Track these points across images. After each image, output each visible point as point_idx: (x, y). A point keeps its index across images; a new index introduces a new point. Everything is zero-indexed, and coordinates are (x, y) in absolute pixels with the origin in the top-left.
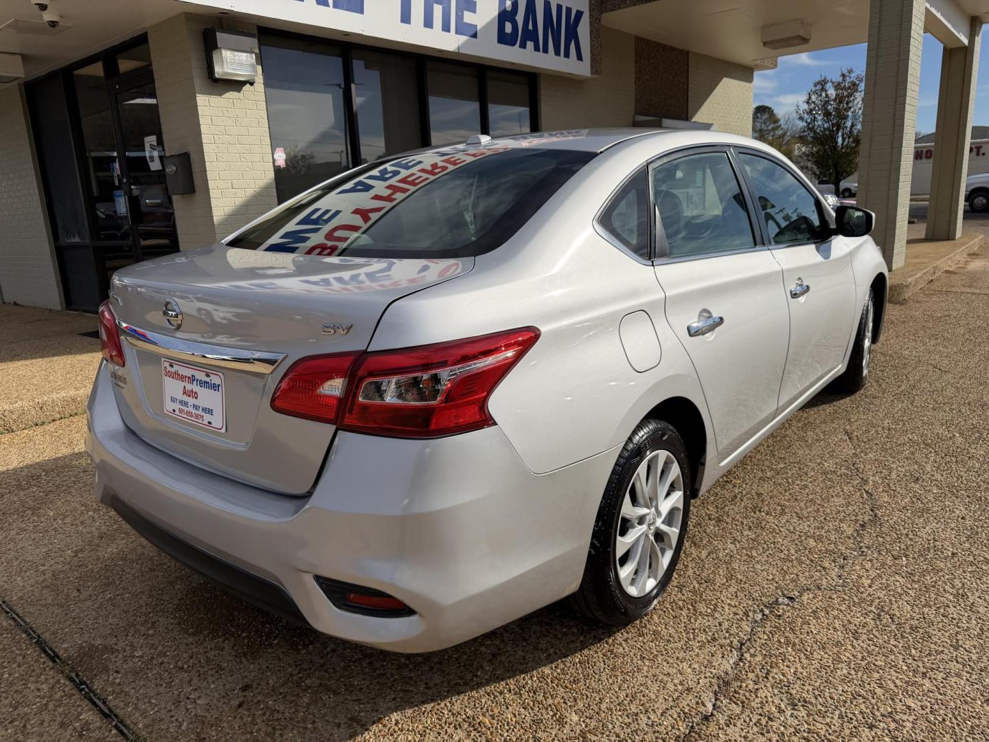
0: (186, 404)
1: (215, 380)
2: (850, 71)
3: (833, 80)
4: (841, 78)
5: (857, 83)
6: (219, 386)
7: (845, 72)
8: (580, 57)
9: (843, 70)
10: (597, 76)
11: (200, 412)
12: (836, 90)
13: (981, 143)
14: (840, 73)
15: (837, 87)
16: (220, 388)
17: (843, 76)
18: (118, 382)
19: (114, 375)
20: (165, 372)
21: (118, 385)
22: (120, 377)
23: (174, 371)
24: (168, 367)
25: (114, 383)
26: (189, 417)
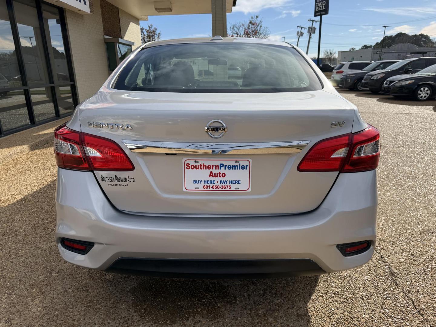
0: (213, 182)
1: (243, 163)
2: (152, 26)
3: (146, 29)
4: (149, 28)
5: (155, 31)
6: (247, 166)
7: (150, 26)
8: (85, 4)
9: (149, 24)
10: (92, 14)
11: (228, 184)
12: (147, 33)
13: (194, 60)
14: (148, 26)
15: (148, 31)
16: (248, 167)
17: (149, 27)
18: (116, 182)
19: (108, 179)
20: (186, 166)
21: (116, 185)
22: (122, 179)
23: (199, 165)
24: (192, 163)
25: (109, 185)
26: (214, 189)
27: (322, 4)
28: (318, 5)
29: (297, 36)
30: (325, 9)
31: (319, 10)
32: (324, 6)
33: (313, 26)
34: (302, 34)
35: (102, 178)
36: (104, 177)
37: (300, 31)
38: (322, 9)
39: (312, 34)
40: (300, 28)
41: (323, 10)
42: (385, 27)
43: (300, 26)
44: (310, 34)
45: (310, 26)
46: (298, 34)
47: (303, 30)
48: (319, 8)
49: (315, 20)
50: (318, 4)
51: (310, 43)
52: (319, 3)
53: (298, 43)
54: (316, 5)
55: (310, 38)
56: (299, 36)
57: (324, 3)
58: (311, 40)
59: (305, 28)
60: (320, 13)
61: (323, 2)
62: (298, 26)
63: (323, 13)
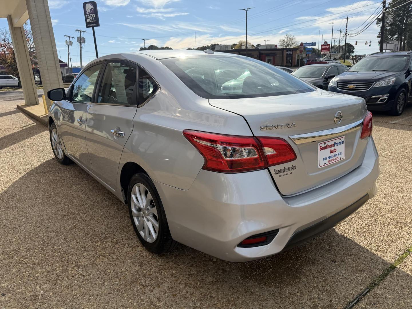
11: (337, 156)
18: (285, 173)
19: (280, 172)
20: (320, 149)
21: (285, 175)
22: (288, 168)
23: (326, 146)
24: (323, 145)
25: (280, 176)
26: (335, 161)
27: (91, 16)
28: (88, 18)
29: (66, 45)
30: (95, 21)
31: (90, 22)
32: (94, 18)
33: (82, 36)
34: (71, 43)
35: (275, 172)
36: (276, 171)
37: (68, 40)
38: (92, 21)
39: (82, 43)
40: (68, 38)
41: (94, 22)
42: (144, 40)
43: (67, 35)
44: (81, 43)
45: (79, 36)
46: (67, 44)
47: (71, 39)
48: (90, 20)
49: (83, 31)
50: (87, 16)
51: (82, 52)
52: (89, 15)
53: (69, 51)
54: (85, 17)
55: (81, 47)
56: (69, 46)
57: (94, 16)
58: (82, 50)
59: (73, 38)
60: (91, 25)
61: (93, 14)
62: (65, 35)
63: (95, 25)
